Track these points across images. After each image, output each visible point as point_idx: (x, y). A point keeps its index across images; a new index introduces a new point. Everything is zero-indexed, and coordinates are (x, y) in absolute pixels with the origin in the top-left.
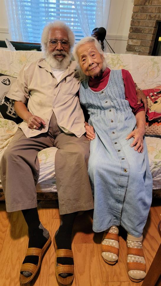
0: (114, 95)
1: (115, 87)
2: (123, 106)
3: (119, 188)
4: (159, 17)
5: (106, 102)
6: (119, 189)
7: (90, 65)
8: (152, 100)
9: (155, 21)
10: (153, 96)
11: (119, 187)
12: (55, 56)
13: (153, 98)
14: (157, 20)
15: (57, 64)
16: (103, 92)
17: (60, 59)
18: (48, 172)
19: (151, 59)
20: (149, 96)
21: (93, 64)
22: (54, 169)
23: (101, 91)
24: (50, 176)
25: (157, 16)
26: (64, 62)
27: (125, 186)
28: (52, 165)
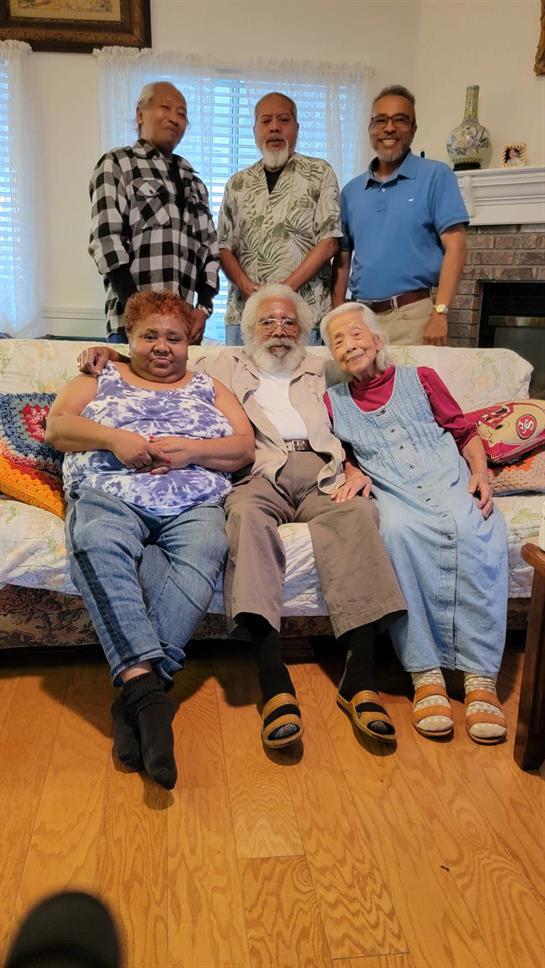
0: (407, 415)
1: (408, 400)
2: (426, 435)
3: (442, 574)
4: (482, 273)
5: (393, 431)
6: (443, 576)
7: (348, 352)
8: (488, 425)
9: (474, 282)
10: (489, 418)
11: (443, 571)
12: (271, 349)
13: (490, 421)
14: (478, 280)
15: (275, 364)
16: (383, 412)
17: (280, 354)
18: (301, 557)
19: (477, 354)
20: (482, 420)
21: (354, 349)
22: (312, 550)
23: (380, 409)
24: (305, 567)
25: (478, 271)
26: (289, 359)
27: (454, 566)
28: (307, 543)
